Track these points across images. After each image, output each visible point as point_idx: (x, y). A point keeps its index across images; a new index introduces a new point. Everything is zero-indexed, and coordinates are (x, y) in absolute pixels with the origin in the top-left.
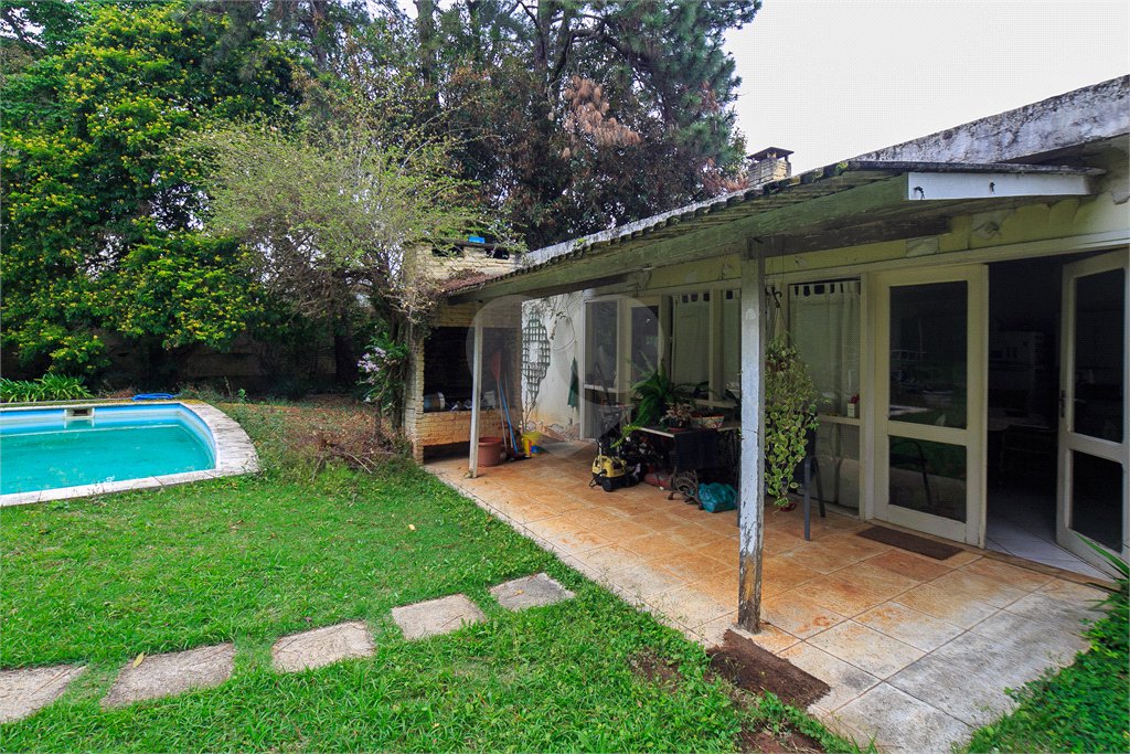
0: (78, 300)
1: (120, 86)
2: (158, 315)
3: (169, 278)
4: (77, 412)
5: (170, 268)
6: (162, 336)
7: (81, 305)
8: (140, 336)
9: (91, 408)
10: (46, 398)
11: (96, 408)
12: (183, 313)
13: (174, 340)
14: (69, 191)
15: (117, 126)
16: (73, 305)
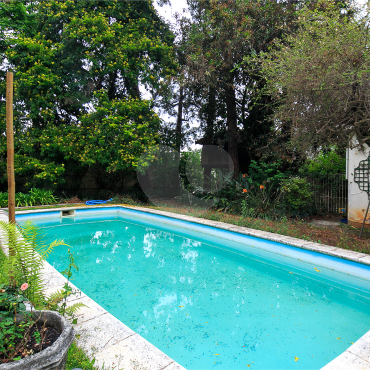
0: (50, 142)
1: (80, 8)
2: (105, 151)
3: (115, 128)
4: (66, 213)
5: (117, 123)
6: (107, 165)
7: (53, 145)
8: (93, 164)
9: (73, 210)
10: (36, 203)
11: (77, 210)
12: (122, 150)
13: (114, 166)
14: (49, 72)
15: (85, 32)
16: (48, 145)
